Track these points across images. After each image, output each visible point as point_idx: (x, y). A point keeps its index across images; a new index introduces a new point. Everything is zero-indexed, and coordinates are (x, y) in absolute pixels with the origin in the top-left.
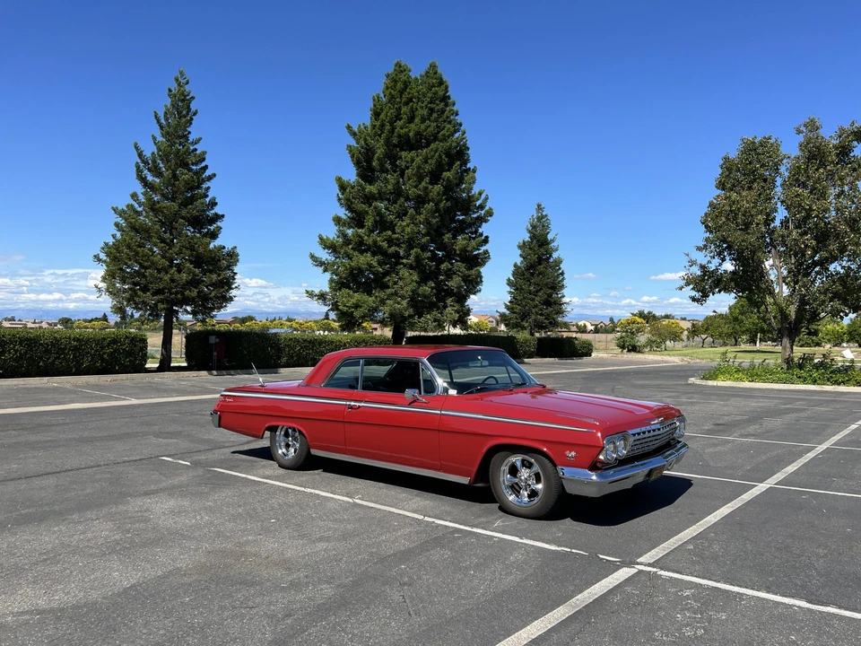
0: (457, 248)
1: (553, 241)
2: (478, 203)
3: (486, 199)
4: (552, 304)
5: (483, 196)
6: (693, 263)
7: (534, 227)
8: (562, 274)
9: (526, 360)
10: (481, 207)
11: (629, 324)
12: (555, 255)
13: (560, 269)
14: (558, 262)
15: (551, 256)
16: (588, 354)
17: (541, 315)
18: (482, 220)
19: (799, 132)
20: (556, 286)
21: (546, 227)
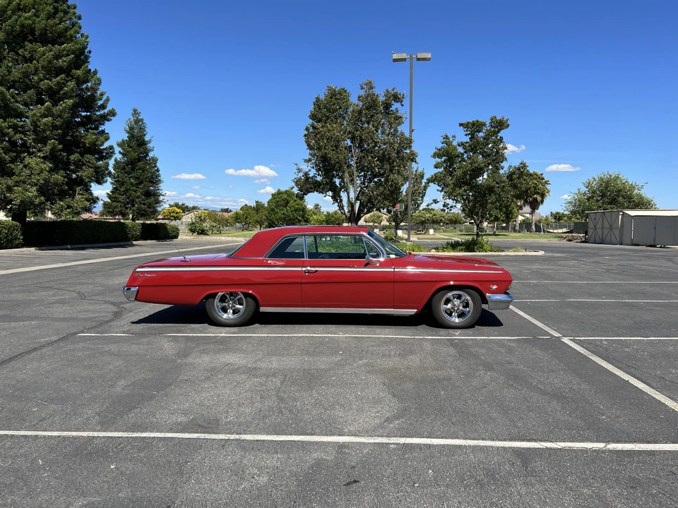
0: (87, 141)
1: (150, 142)
2: (100, 103)
3: (108, 100)
4: (152, 197)
5: (105, 98)
6: (299, 170)
7: (131, 128)
8: (158, 170)
9: (134, 242)
10: (103, 107)
11: (170, 213)
12: (151, 155)
13: (156, 166)
14: (155, 160)
15: (147, 155)
16: (176, 237)
17: (144, 204)
18: (105, 118)
19: (362, 88)
20: (154, 179)
21: (142, 129)
